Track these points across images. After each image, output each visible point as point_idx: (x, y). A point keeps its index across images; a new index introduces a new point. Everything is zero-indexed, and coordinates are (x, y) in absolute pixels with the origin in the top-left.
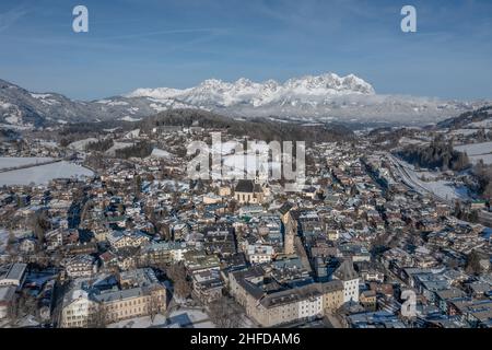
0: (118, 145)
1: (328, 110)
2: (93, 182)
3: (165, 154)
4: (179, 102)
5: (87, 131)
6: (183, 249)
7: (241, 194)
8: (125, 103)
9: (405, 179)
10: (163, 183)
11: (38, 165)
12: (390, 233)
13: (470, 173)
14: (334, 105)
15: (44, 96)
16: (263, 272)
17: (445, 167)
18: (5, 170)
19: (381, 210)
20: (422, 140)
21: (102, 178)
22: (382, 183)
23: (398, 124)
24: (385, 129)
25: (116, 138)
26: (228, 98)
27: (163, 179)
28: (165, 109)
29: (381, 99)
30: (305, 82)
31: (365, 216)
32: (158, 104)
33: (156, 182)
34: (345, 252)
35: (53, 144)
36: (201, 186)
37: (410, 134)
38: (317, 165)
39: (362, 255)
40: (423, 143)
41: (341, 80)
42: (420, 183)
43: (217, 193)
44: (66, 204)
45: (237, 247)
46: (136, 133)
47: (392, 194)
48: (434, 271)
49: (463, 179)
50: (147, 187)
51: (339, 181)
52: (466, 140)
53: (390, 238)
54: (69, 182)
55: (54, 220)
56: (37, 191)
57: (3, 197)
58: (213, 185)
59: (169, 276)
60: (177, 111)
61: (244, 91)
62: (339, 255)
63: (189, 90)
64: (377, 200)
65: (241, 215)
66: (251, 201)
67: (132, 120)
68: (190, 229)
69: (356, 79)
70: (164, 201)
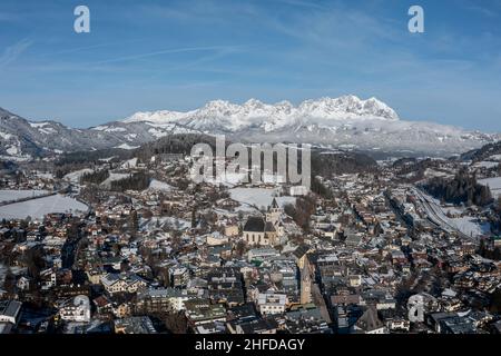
0: (114, 177)
1: (348, 136)
2: (87, 217)
4: (181, 126)
5: (82, 161)
6: (183, 296)
7: (251, 234)
8: (122, 129)
9: (431, 215)
10: (162, 220)
11: (34, 198)
12: (416, 277)
13: (492, 208)
14: (355, 131)
15: (41, 125)
16: (275, 325)
17: (470, 201)
18: (5, 203)
19: (406, 250)
20: (447, 172)
21: (97, 213)
22: (407, 220)
23: (423, 154)
24: (410, 159)
25: (111, 168)
26: (237, 121)
27: (161, 215)
28: (165, 134)
29: (405, 126)
30: (323, 104)
31: (389, 258)
32: (157, 129)
33: (154, 219)
34: (368, 299)
35: (49, 176)
36: (205, 224)
37: (435, 165)
38: (337, 200)
39: (387, 302)
40: (448, 176)
41: (363, 103)
42: (446, 219)
43: (223, 233)
44: (59, 241)
45: (245, 296)
46: (133, 162)
47: (418, 232)
48: (461, 314)
49: (486, 214)
50: (144, 224)
51: (361, 219)
52: (488, 173)
53: (416, 281)
54: (63, 216)
55: (48, 258)
56: (34, 227)
57: (1, 232)
58: (219, 223)
59: (168, 326)
60: (178, 136)
61: (254, 114)
62: (362, 303)
63: (191, 113)
64: (403, 240)
65: (250, 259)
66: (262, 243)
67: (129, 148)
68: (192, 274)
69: (379, 102)
70: (163, 241)
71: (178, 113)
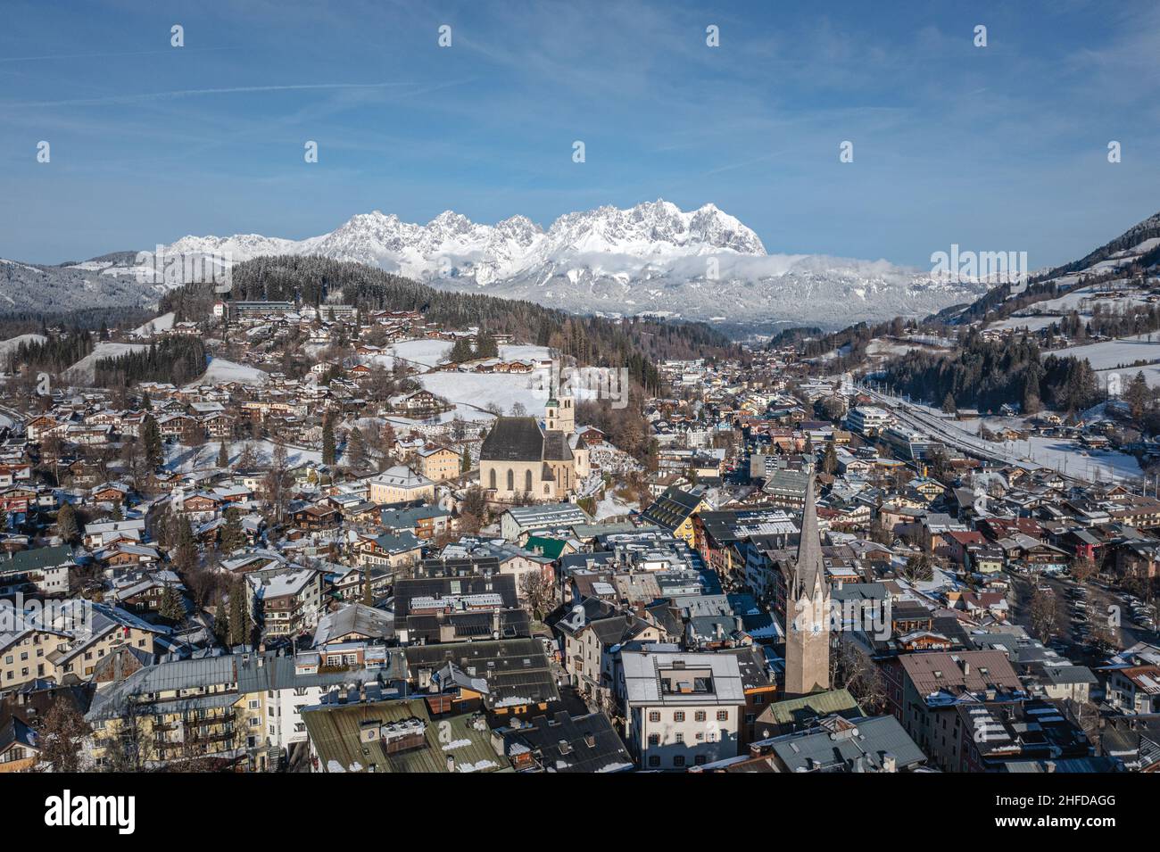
0: (107, 350)
3: (249, 375)
7: (501, 467)
10: (235, 450)
20: (924, 344)
27: (235, 436)
30: (601, 224)
33: (213, 447)
36: (359, 456)
37: (892, 333)
40: (933, 353)
41: (686, 218)
43: (418, 471)
46: (164, 322)
49: (1097, 430)
50: (183, 458)
58: (400, 450)
61: (452, 245)
66: (538, 492)
69: (722, 215)
70: (237, 499)
71: (283, 242)
